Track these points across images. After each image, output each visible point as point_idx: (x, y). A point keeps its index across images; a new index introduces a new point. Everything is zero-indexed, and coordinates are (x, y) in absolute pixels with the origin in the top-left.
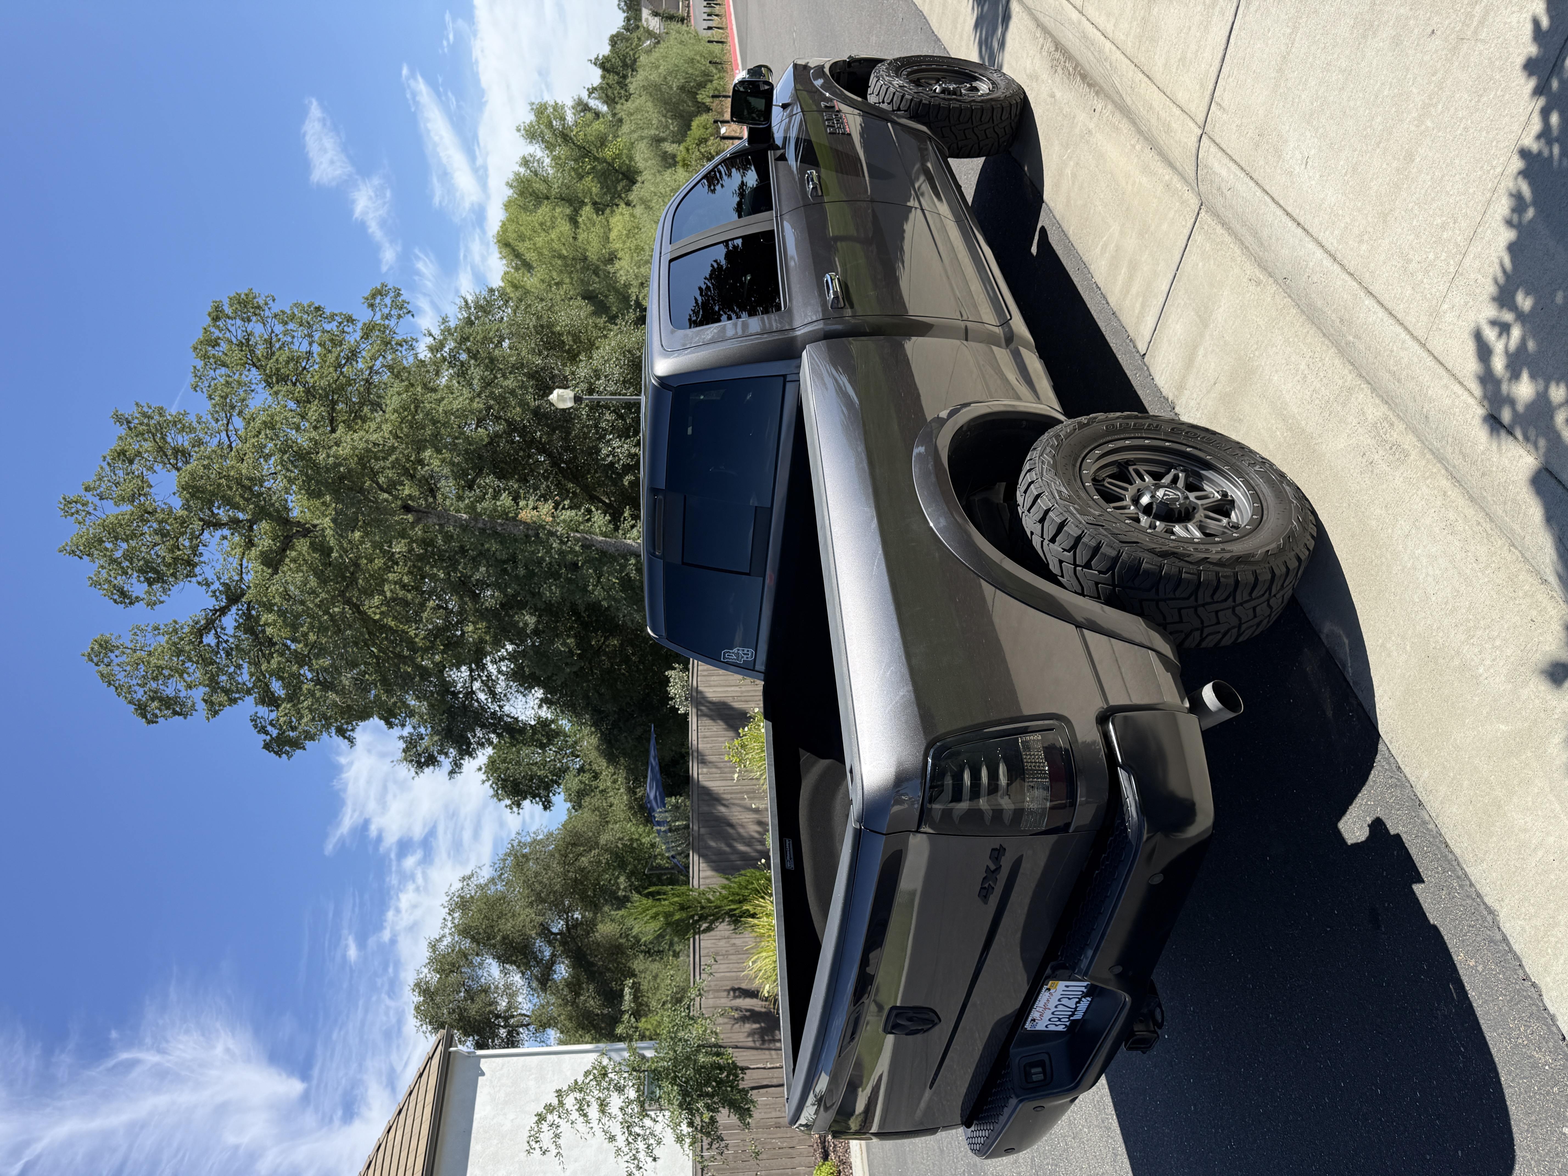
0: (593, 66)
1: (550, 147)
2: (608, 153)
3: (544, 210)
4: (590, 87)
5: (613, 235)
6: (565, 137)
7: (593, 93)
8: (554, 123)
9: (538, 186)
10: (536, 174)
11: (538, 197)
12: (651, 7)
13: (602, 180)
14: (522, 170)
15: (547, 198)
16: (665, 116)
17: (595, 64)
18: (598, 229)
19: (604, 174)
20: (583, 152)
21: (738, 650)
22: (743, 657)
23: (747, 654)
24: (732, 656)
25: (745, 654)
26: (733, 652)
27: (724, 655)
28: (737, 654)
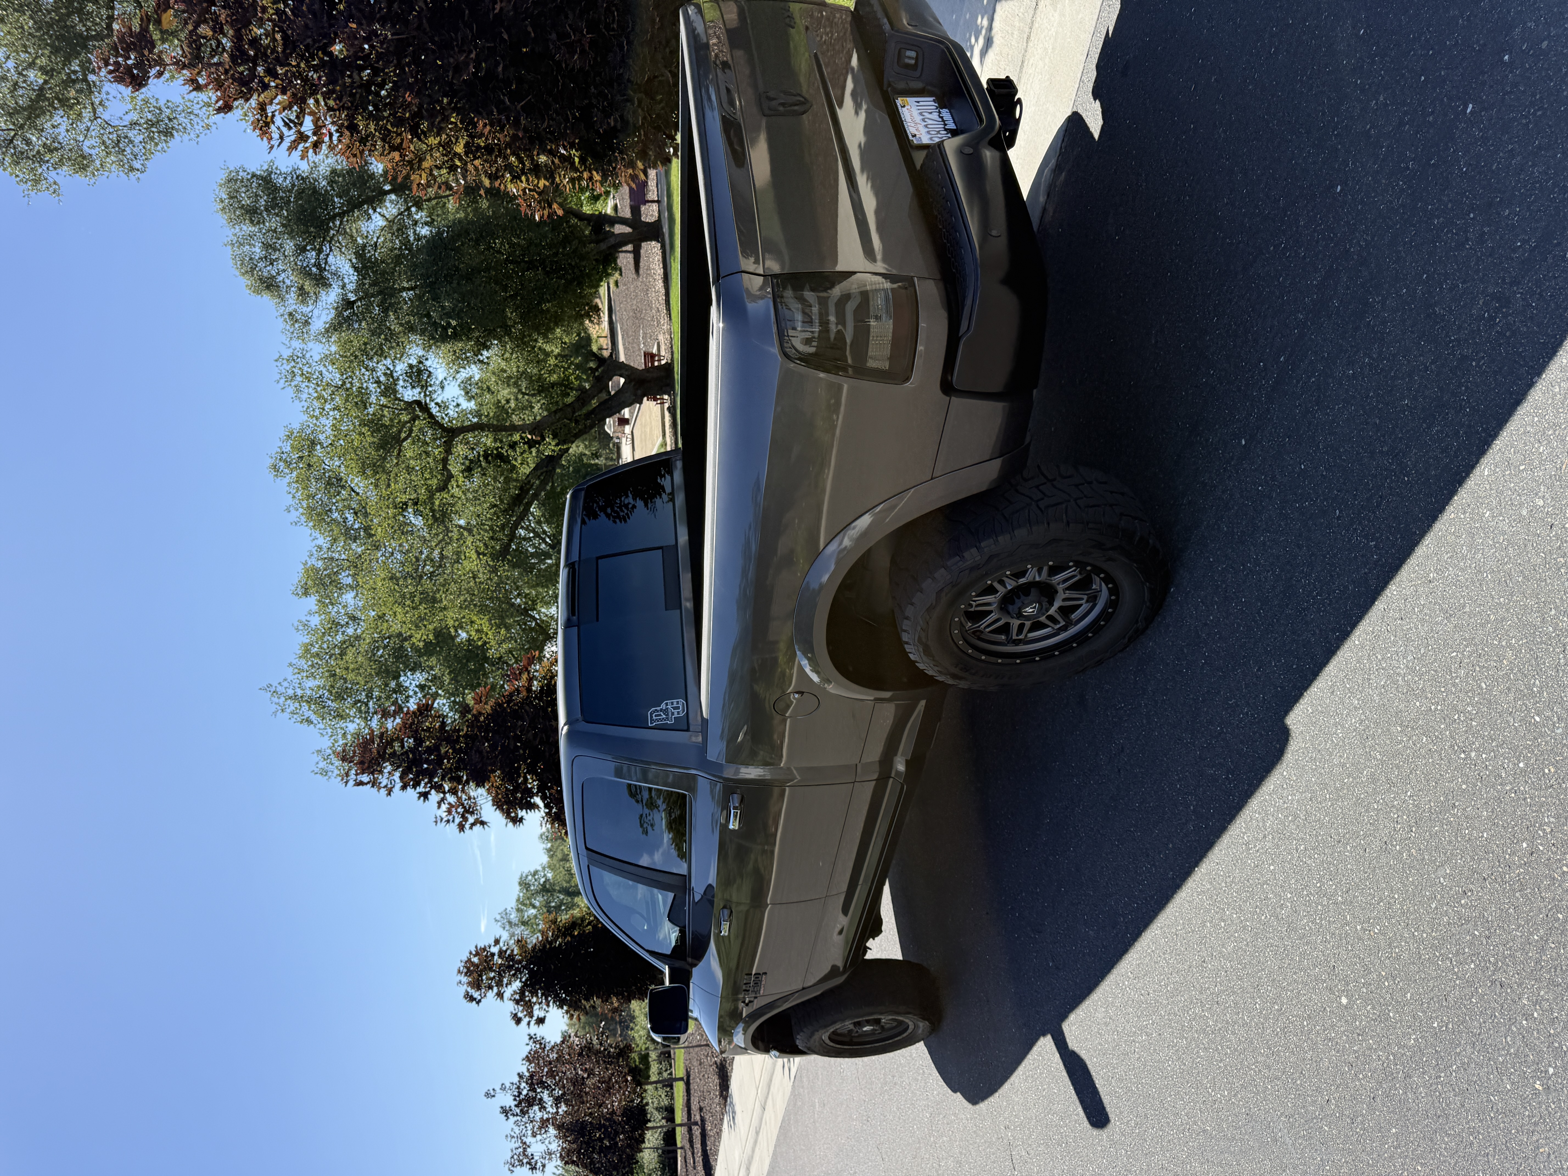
21: (667, 704)
22: (673, 714)
23: (678, 708)
24: (660, 715)
25: (675, 708)
26: (661, 710)
27: (651, 717)
28: (666, 711)
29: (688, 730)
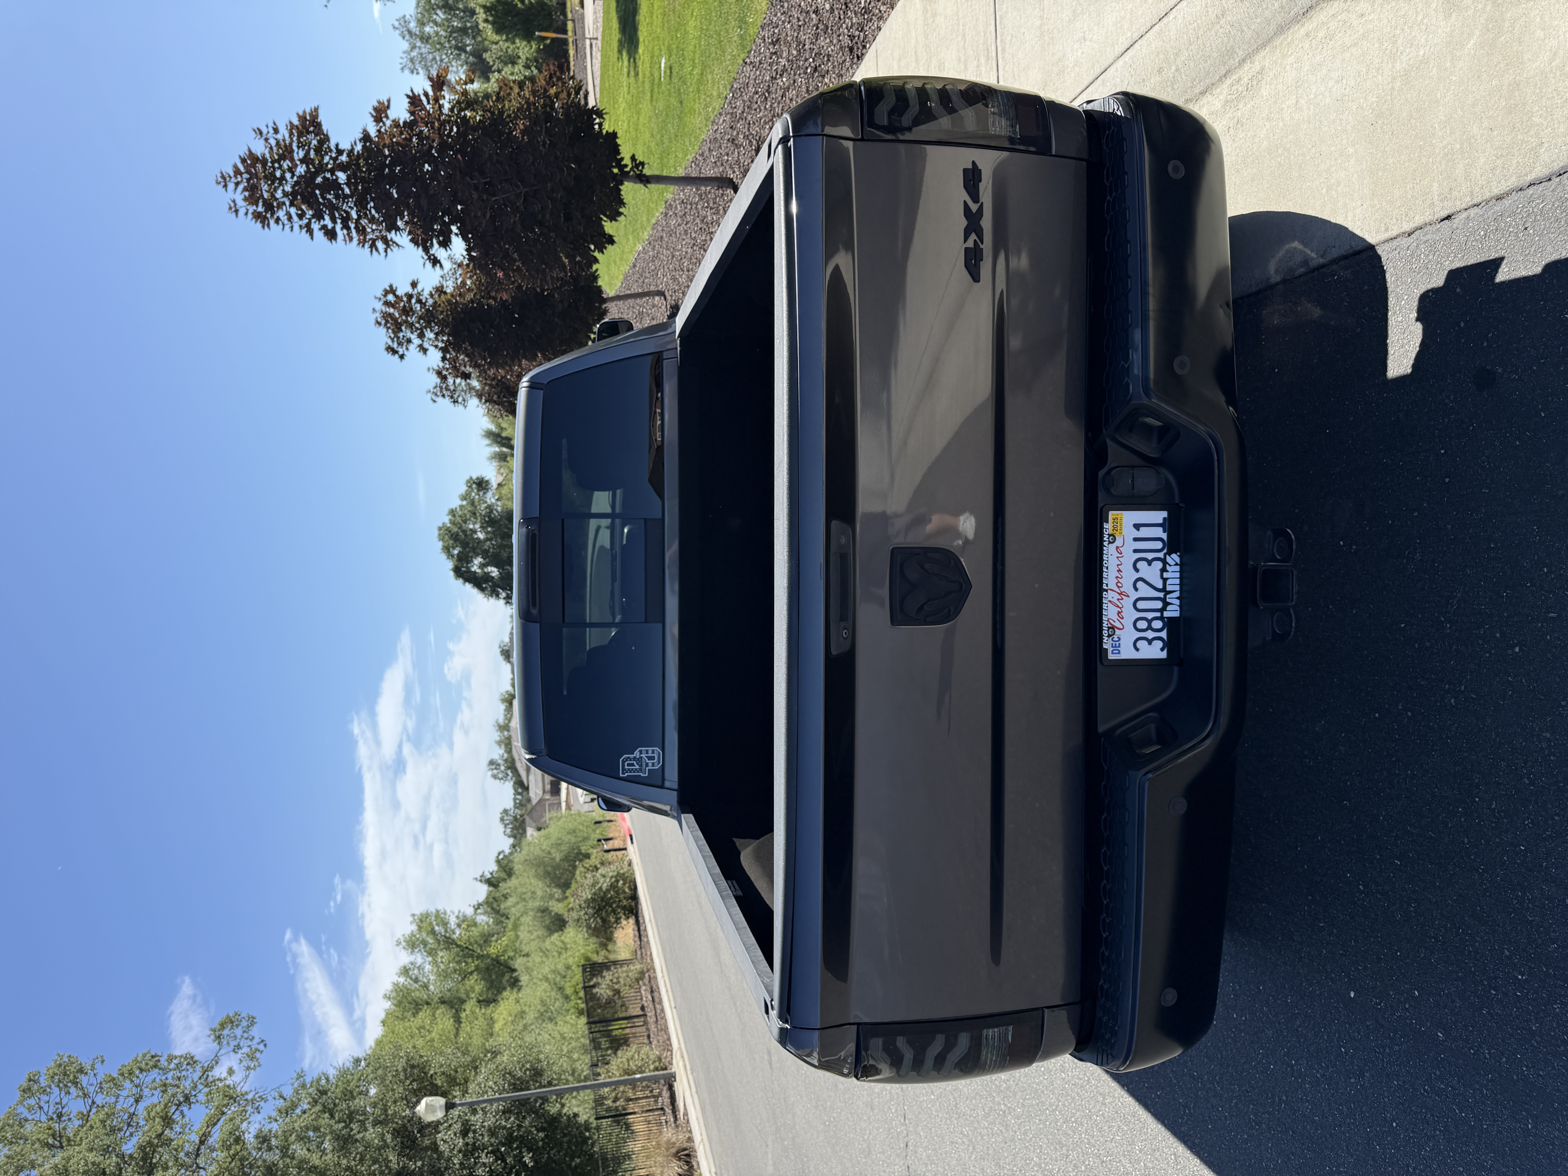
0: (479, 883)
1: (431, 953)
2: (492, 950)
3: (424, 1015)
4: (476, 903)
5: (497, 1026)
6: (448, 942)
7: (479, 908)
8: (437, 928)
9: (417, 993)
10: (416, 981)
11: (417, 1004)
12: (534, 824)
13: (487, 976)
14: (402, 980)
15: (428, 1003)
16: (549, 886)
17: (481, 881)
18: (481, 1022)
19: (487, 969)
20: (466, 951)
21: (641, 752)
22: (647, 765)
23: (652, 758)
24: (633, 765)
25: (650, 758)
26: (634, 758)
27: (623, 766)
28: (639, 760)
29: (662, 787)
